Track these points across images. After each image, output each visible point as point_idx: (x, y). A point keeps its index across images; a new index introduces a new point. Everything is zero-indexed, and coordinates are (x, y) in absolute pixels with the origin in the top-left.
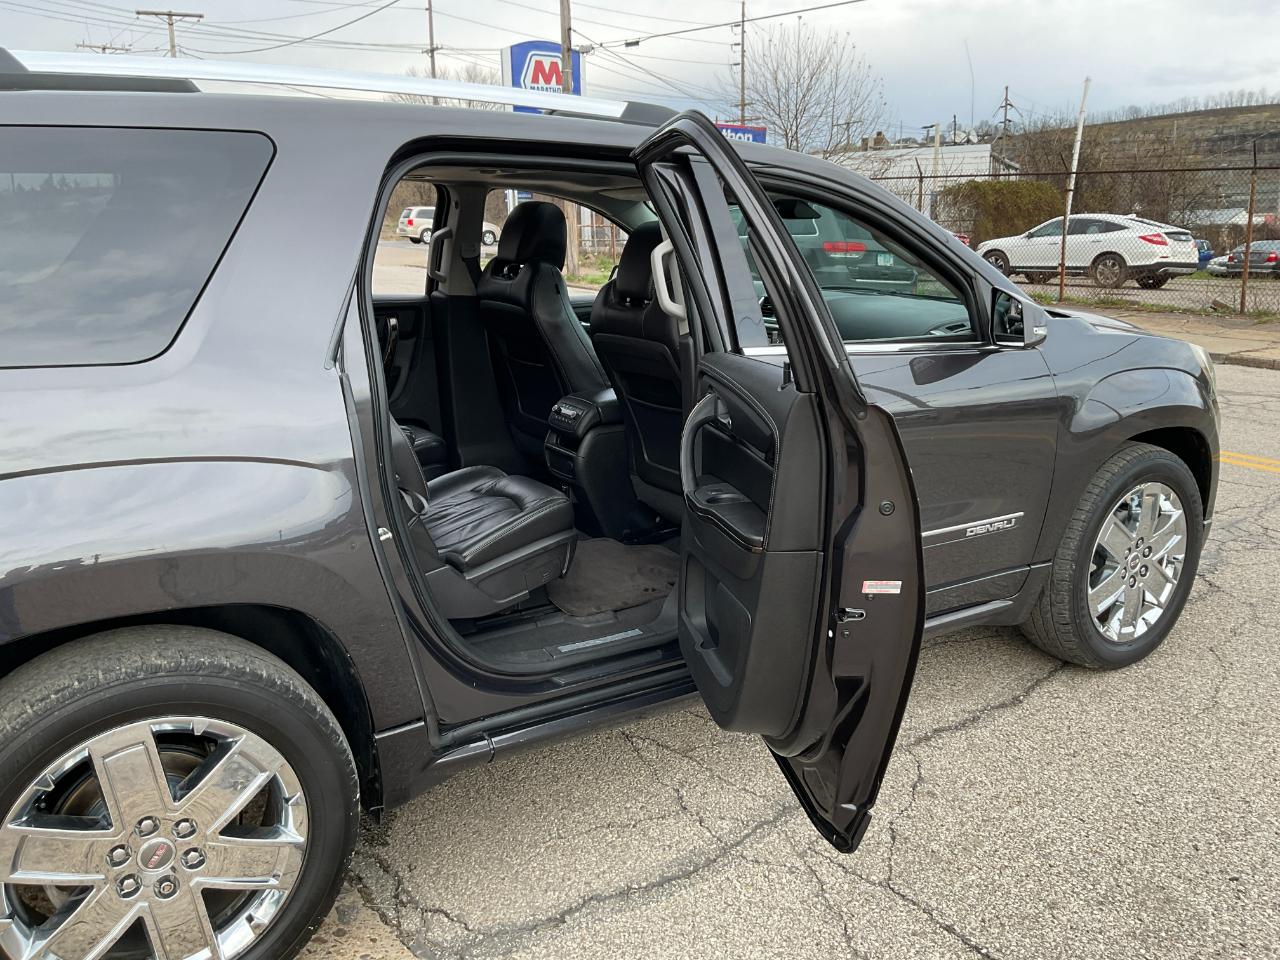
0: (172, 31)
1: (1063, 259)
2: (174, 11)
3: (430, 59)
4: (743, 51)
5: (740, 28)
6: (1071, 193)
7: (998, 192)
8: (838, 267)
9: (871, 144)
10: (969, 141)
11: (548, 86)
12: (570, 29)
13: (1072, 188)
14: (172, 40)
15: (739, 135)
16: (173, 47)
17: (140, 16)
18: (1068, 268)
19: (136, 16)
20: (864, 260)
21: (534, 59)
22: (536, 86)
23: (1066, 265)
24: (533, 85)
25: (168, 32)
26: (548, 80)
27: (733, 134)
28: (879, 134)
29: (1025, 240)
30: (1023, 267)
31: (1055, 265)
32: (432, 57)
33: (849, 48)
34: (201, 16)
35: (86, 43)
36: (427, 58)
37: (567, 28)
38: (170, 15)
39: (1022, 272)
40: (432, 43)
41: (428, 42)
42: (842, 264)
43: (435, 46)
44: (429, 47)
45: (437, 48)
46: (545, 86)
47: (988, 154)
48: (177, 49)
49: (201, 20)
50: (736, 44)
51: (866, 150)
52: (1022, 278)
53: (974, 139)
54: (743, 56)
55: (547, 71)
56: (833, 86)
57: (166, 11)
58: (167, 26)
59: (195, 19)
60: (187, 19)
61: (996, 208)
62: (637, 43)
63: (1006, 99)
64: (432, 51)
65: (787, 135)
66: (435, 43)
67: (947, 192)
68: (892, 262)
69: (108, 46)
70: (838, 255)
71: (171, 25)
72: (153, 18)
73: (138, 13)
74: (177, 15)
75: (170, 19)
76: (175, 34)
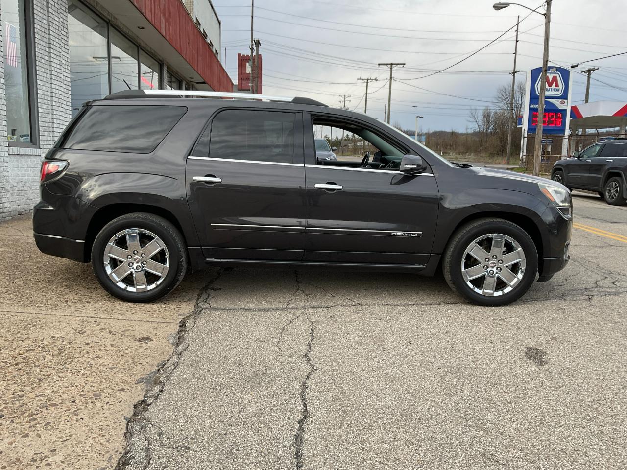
0: (391, 71)
11: (550, 88)
14: (391, 75)
16: (391, 78)
17: (380, 66)
19: (378, 66)
32: (514, 76)
34: (404, 64)
36: (511, 76)
37: (546, 60)
38: (392, 64)
40: (514, 69)
41: (513, 69)
44: (513, 71)
45: (517, 72)
48: (393, 78)
49: (404, 66)
55: (550, 81)
57: (390, 63)
58: (390, 69)
59: (402, 66)
60: (398, 66)
62: (576, 66)
64: (514, 73)
66: (516, 69)
71: (391, 68)
72: (385, 66)
73: (379, 64)
74: (394, 64)
75: (391, 66)
76: (393, 72)
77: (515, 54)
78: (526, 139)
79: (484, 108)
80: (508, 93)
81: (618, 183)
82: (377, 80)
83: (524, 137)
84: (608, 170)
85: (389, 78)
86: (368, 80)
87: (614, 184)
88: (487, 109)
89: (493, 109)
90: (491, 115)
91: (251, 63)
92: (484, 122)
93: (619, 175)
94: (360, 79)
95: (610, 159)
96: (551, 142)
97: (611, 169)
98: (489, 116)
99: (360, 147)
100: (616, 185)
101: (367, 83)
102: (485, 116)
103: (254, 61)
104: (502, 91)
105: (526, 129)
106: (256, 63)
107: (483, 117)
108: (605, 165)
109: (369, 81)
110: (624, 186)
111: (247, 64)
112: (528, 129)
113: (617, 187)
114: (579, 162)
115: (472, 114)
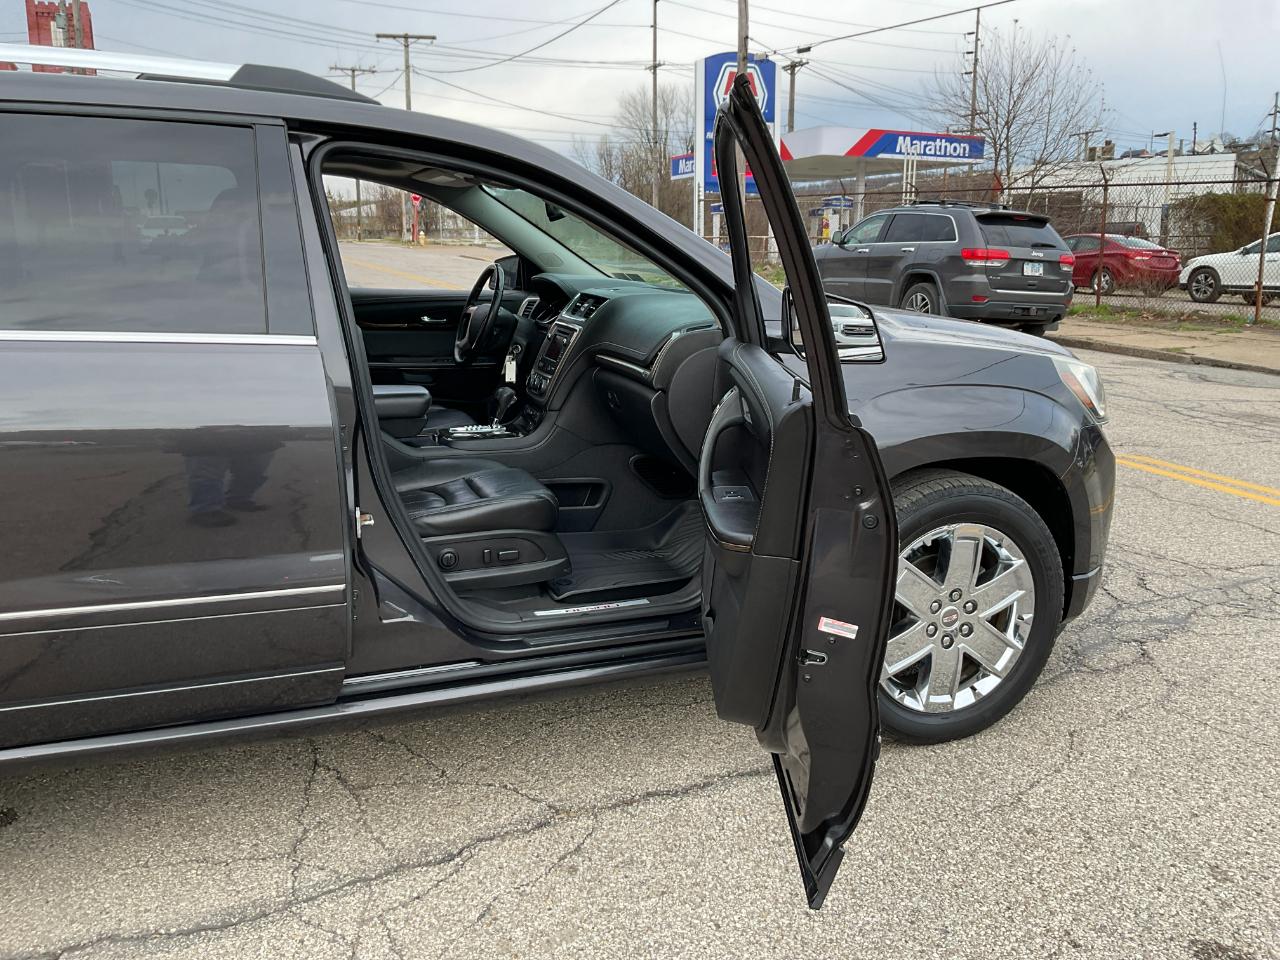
0: (407, 53)
1: (1260, 276)
2: (410, 34)
3: (652, 76)
4: (976, 59)
5: (974, 36)
6: (1274, 203)
7: (1241, 206)
8: (975, 276)
9: (1099, 153)
10: (1212, 151)
12: (747, 37)
13: (1274, 197)
14: (407, 61)
15: (953, 145)
16: (407, 67)
17: (381, 40)
18: (1265, 288)
19: (376, 39)
20: (1008, 269)
23: (1264, 284)
25: (403, 53)
27: (948, 144)
28: (1108, 143)
29: (1240, 257)
30: (1240, 287)
31: (1253, 284)
32: (655, 73)
33: (1068, 50)
34: (434, 38)
35: (338, 66)
36: (650, 74)
37: (744, 35)
38: (406, 37)
39: (1240, 293)
40: (655, 60)
41: (651, 58)
42: (981, 273)
43: (658, 62)
44: (652, 63)
45: (660, 65)
47: (1233, 164)
48: (411, 69)
49: (434, 41)
50: (971, 53)
51: (1093, 160)
52: (1239, 298)
53: (1219, 147)
54: (975, 64)
56: (1050, 92)
57: (402, 33)
58: (403, 48)
59: (429, 41)
60: (421, 41)
61: (1237, 223)
62: (808, 49)
63: (1276, 106)
64: (655, 67)
65: (995, 143)
66: (658, 59)
67: (1182, 204)
68: (1041, 271)
69: (358, 68)
70: (978, 263)
71: (407, 46)
72: (391, 40)
73: (378, 36)
74: (412, 37)
75: (406, 41)
76: (411, 55)
77: (654, 26)
78: (702, 203)
79: (598, 139)
80: (640, 109)
81: (929, 294)
82: (373, 72)
83: (699, 201)
84: (907, 268)
85: (403, 68)
86: (353, 71)
87: (919, 298)
88: (605, 140)
89: (617, 141)
90: (614, 153)
91: (62, 20)
92: (602, 167)
93: (929, 278)
94: (336, 68)
95: (910, 247)
97: (913, 266)
98: (610, 155)
99: (349, 221)
100: (924, 299)
101: (353, 77)
102: (602, 156)
103: (70, 16)
104: (630, 104)
105: (702, 185)
106: (75, 22)
107: (598, 157)
108: (900, 258)
109: (356, 73)
110: (941, 301)
111: (52, 23)
112: (706, 184)
113: (926, 304)
114: (843, 254)
115: (576, 150)
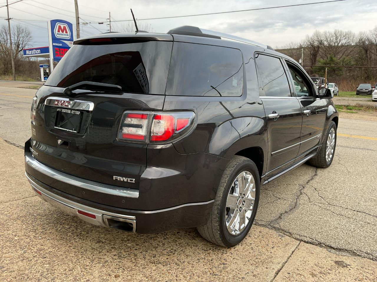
4: (110, 27)
11: (63, 33)
12: (79, 17)
21: (58, 25)
22: (59, 33)
24: (58, 33)
26: (63, 32)
32: (9, 21)
36: (7, 21)
37: (78, 17)
41: (7, 16)
43: (10, 18)
45: (11, 19)
46: (62, 33)
50: (108, 24)
54: (110, 28)
55: (62, 29)
96: (48, 66)
105: (53, 59)
